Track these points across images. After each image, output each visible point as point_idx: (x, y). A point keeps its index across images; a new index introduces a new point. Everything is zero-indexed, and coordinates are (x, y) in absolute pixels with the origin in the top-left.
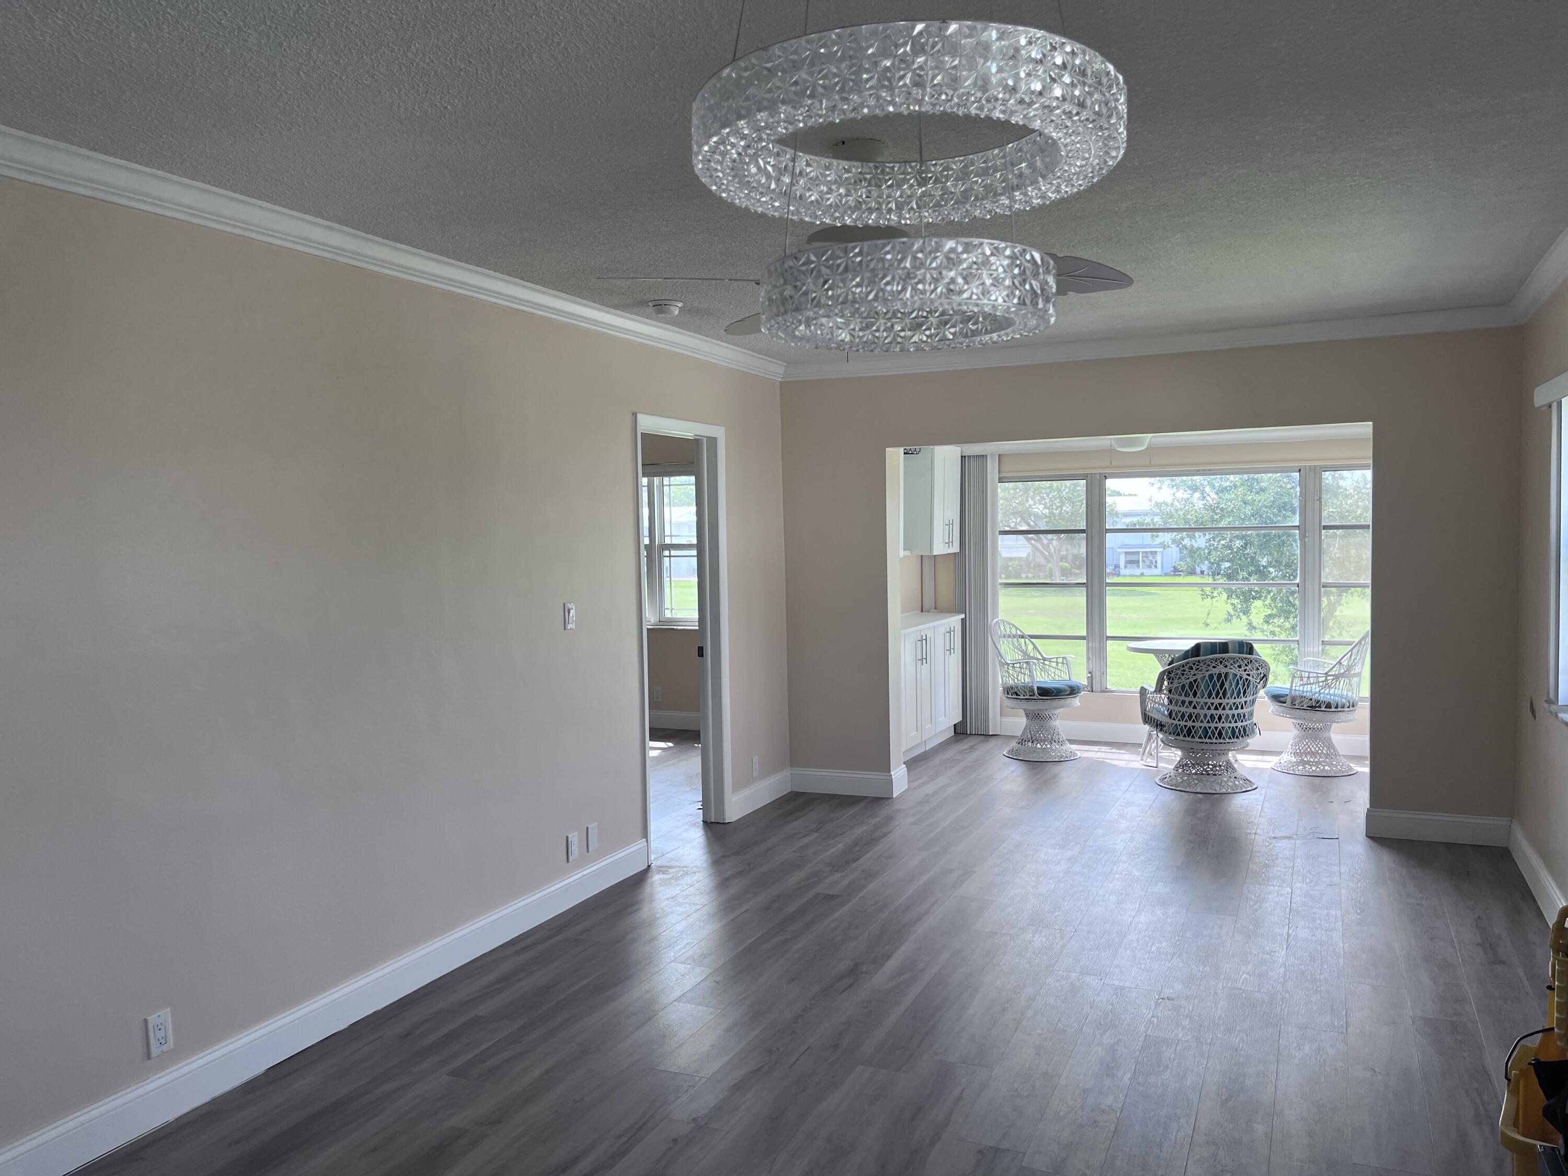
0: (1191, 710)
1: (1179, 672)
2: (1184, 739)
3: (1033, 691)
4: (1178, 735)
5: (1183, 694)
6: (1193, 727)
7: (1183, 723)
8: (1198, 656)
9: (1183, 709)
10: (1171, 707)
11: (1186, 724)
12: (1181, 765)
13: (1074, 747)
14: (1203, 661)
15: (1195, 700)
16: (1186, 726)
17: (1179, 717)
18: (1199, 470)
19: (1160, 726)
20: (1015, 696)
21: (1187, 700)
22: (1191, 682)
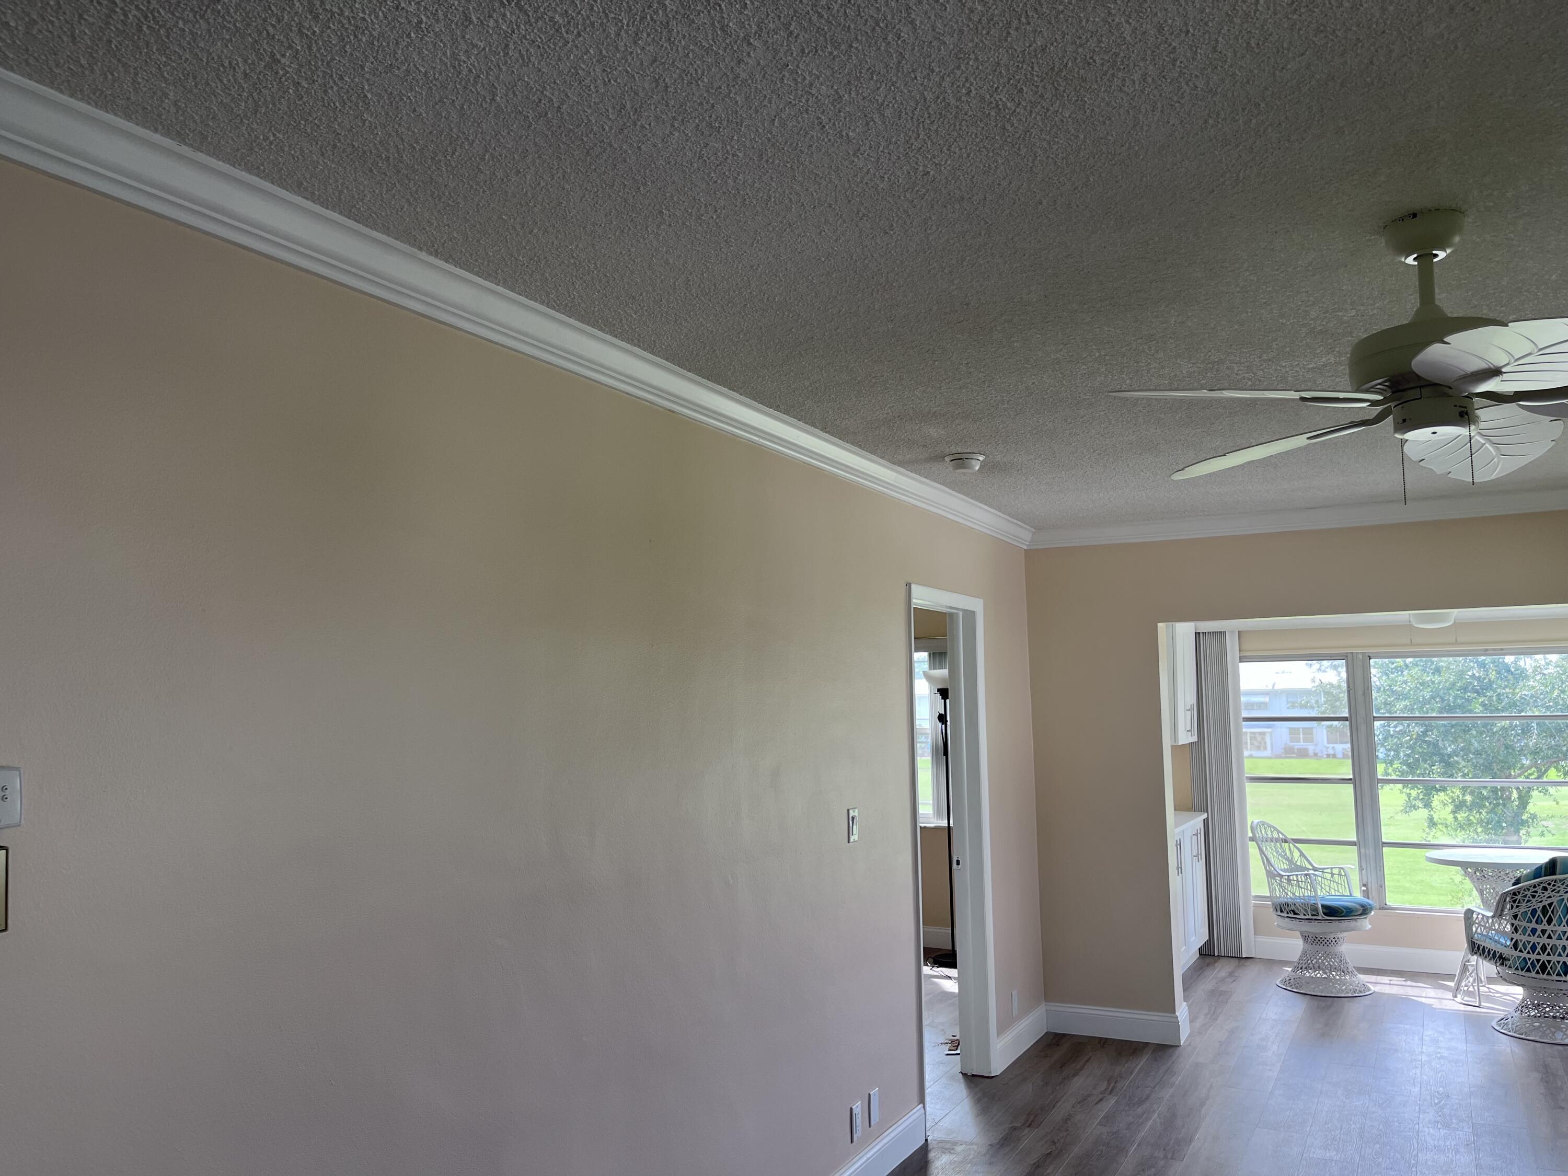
0: (1544, 940)
1: (1529, 893)
2: (1537, 976)
3: (1316, 909)
4: (1528, 970)
5: (1534, 921)
6: (1549, 962)
7: (1534, 957)
8: (1554, 873)
9: (1534, 939)
10: (1516, 936)
11: (1538, 957)
12: (1523, 1007)
13: (1363, 978)
14: (1561, 881)
15: (1549, 928)
16: (1538, 961)
17: (1528, 948)
18: (1487, 650)
19: (1501, 959)
20: (1292, 915)
21: (1539, 928)
22: (1544, 907)
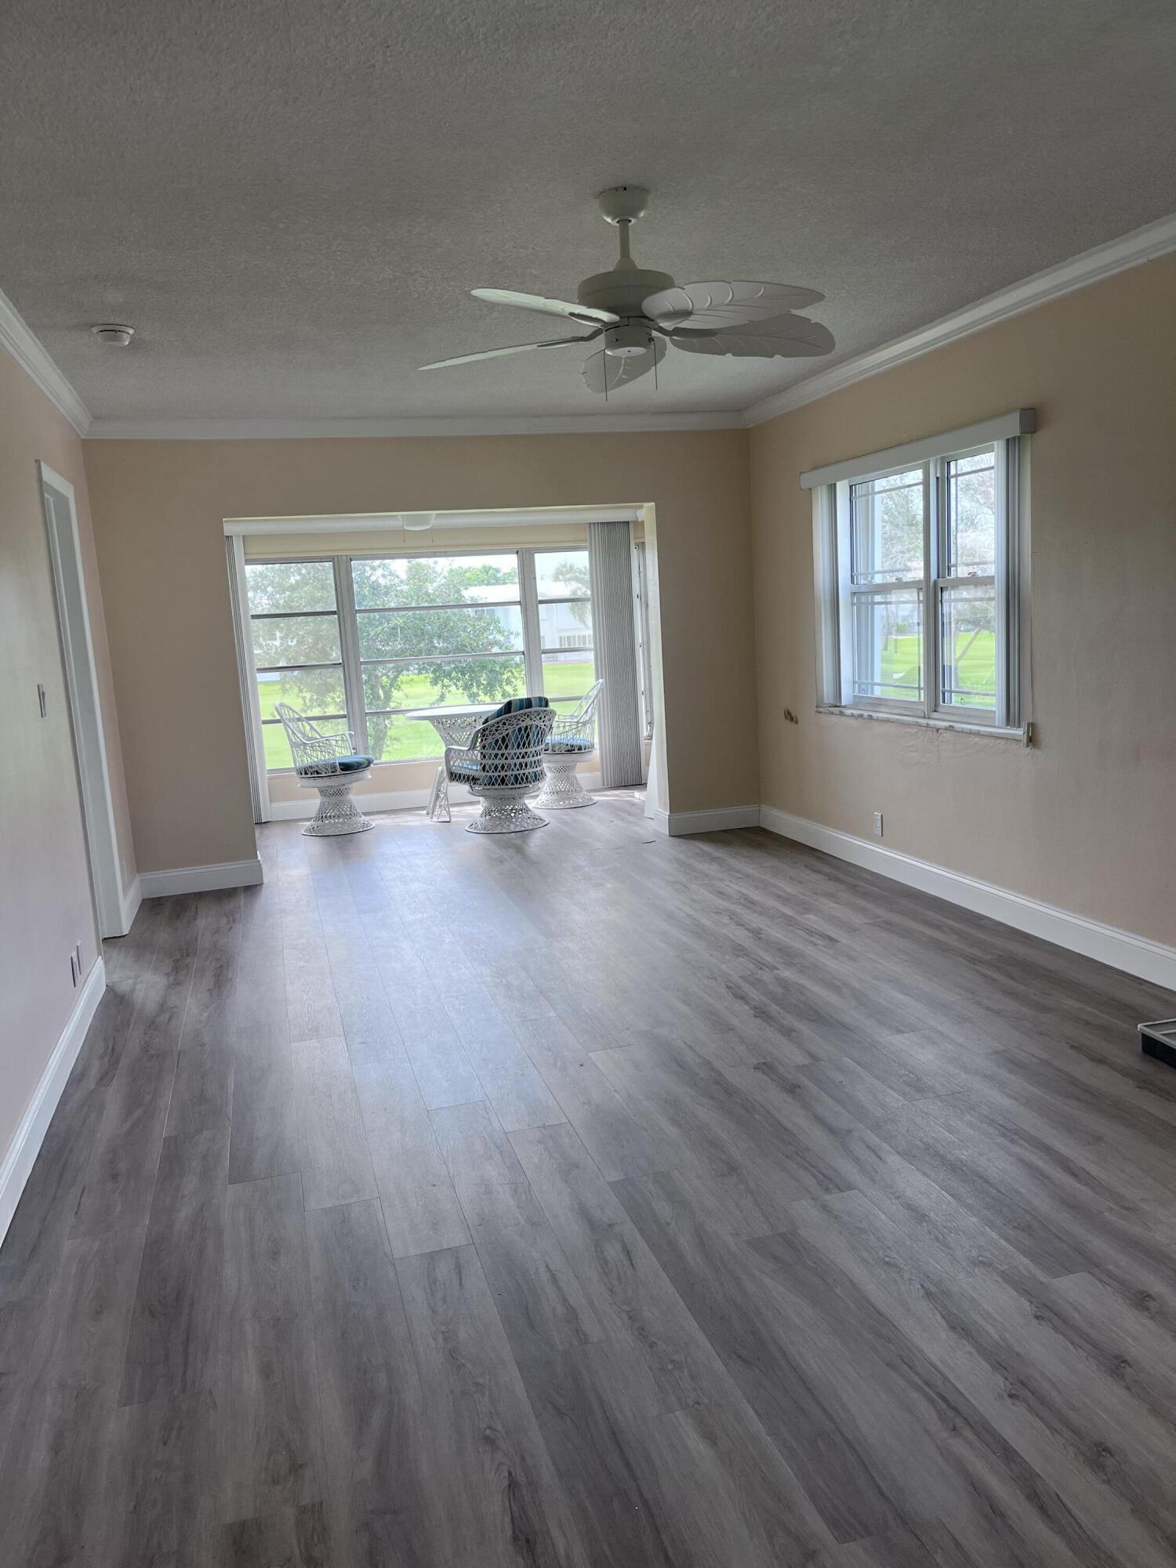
0: (503, 761)
1: (494, 728)
2: (499, 787)
3: (335, 767)
4: (493, 784)
5: (496, 748)
6: (506, 776)
7: (496, 774)
8: (509, 712)
9: (496, 762)
10: (484, 762)
11: (499, 774)
12: (488, 812)
13: (367, 818)
14: (514, 716)
15: (506, 752)
16: (499, 776)
17: (493, 769)
19: (472, 780)
20: (316, 775)
21: (500, 752)
22: (504, 737)
